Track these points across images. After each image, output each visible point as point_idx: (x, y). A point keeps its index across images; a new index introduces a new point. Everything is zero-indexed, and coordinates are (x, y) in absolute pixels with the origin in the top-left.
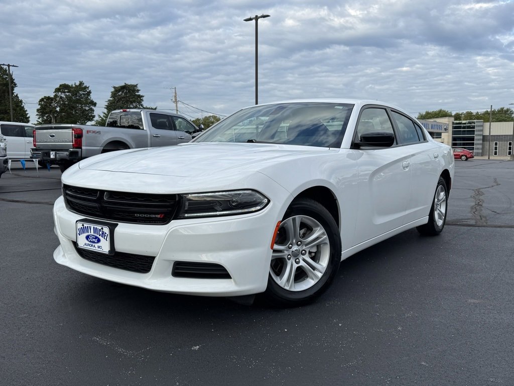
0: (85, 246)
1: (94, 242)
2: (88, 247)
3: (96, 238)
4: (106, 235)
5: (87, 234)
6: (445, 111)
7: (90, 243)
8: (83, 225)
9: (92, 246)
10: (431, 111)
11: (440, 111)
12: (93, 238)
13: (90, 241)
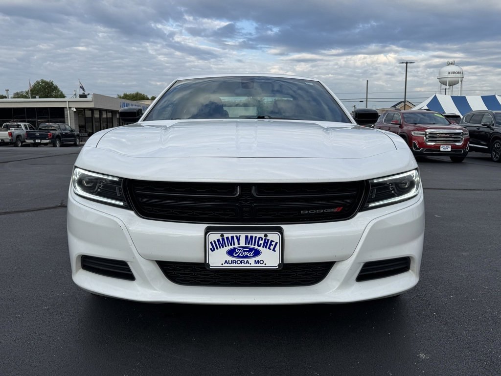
0: (226, 265)
1: (247, 257)
2: (234, 265)
3: (251, 250)
4: (274, 244)
5: (230, 247)
6: (141, 94)
7: (237, 260)
8: (222, 236)
9: (241, 262)
10: (128, 93)
11: (137, 94)
12: (244, 251)
13: (238, 256)
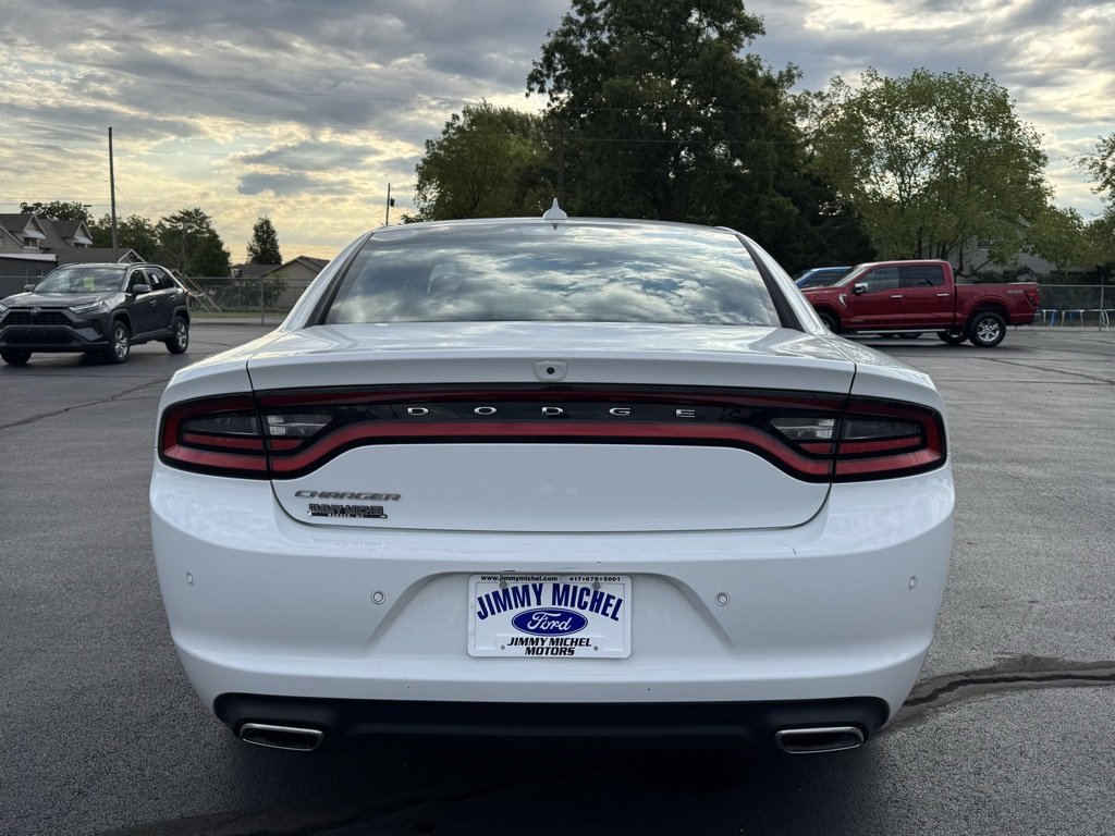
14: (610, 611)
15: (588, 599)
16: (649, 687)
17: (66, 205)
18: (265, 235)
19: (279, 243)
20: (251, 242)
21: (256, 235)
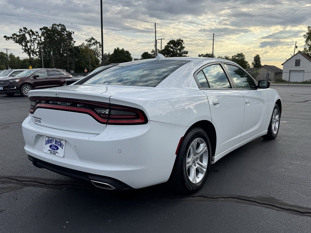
14: (62, 147)
15: (59, 144)
16: (65, 164)
17: (209, 54)
18: (257, 59)
19: (261, 61)
20: (253, 61)
21: (255, 59)
